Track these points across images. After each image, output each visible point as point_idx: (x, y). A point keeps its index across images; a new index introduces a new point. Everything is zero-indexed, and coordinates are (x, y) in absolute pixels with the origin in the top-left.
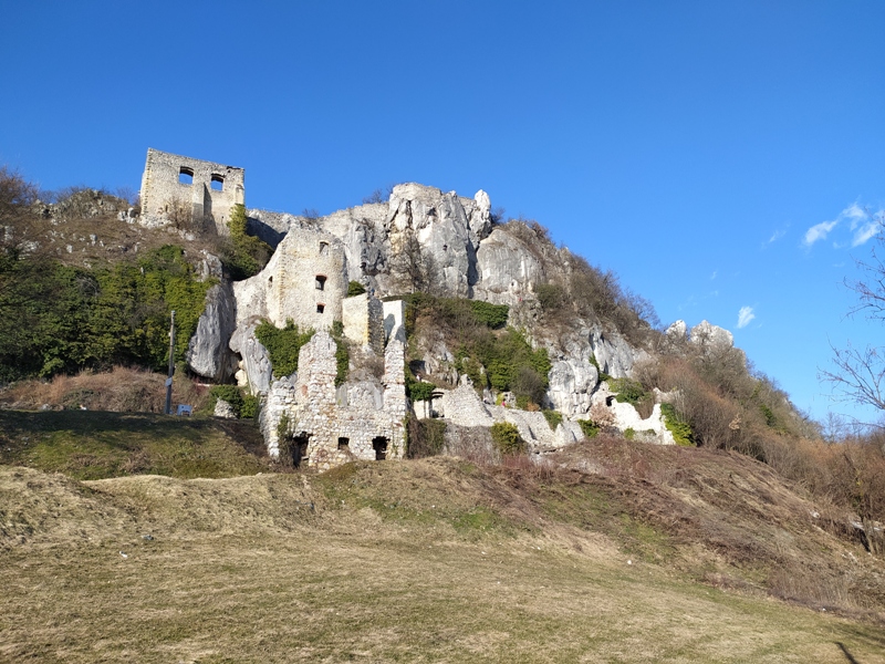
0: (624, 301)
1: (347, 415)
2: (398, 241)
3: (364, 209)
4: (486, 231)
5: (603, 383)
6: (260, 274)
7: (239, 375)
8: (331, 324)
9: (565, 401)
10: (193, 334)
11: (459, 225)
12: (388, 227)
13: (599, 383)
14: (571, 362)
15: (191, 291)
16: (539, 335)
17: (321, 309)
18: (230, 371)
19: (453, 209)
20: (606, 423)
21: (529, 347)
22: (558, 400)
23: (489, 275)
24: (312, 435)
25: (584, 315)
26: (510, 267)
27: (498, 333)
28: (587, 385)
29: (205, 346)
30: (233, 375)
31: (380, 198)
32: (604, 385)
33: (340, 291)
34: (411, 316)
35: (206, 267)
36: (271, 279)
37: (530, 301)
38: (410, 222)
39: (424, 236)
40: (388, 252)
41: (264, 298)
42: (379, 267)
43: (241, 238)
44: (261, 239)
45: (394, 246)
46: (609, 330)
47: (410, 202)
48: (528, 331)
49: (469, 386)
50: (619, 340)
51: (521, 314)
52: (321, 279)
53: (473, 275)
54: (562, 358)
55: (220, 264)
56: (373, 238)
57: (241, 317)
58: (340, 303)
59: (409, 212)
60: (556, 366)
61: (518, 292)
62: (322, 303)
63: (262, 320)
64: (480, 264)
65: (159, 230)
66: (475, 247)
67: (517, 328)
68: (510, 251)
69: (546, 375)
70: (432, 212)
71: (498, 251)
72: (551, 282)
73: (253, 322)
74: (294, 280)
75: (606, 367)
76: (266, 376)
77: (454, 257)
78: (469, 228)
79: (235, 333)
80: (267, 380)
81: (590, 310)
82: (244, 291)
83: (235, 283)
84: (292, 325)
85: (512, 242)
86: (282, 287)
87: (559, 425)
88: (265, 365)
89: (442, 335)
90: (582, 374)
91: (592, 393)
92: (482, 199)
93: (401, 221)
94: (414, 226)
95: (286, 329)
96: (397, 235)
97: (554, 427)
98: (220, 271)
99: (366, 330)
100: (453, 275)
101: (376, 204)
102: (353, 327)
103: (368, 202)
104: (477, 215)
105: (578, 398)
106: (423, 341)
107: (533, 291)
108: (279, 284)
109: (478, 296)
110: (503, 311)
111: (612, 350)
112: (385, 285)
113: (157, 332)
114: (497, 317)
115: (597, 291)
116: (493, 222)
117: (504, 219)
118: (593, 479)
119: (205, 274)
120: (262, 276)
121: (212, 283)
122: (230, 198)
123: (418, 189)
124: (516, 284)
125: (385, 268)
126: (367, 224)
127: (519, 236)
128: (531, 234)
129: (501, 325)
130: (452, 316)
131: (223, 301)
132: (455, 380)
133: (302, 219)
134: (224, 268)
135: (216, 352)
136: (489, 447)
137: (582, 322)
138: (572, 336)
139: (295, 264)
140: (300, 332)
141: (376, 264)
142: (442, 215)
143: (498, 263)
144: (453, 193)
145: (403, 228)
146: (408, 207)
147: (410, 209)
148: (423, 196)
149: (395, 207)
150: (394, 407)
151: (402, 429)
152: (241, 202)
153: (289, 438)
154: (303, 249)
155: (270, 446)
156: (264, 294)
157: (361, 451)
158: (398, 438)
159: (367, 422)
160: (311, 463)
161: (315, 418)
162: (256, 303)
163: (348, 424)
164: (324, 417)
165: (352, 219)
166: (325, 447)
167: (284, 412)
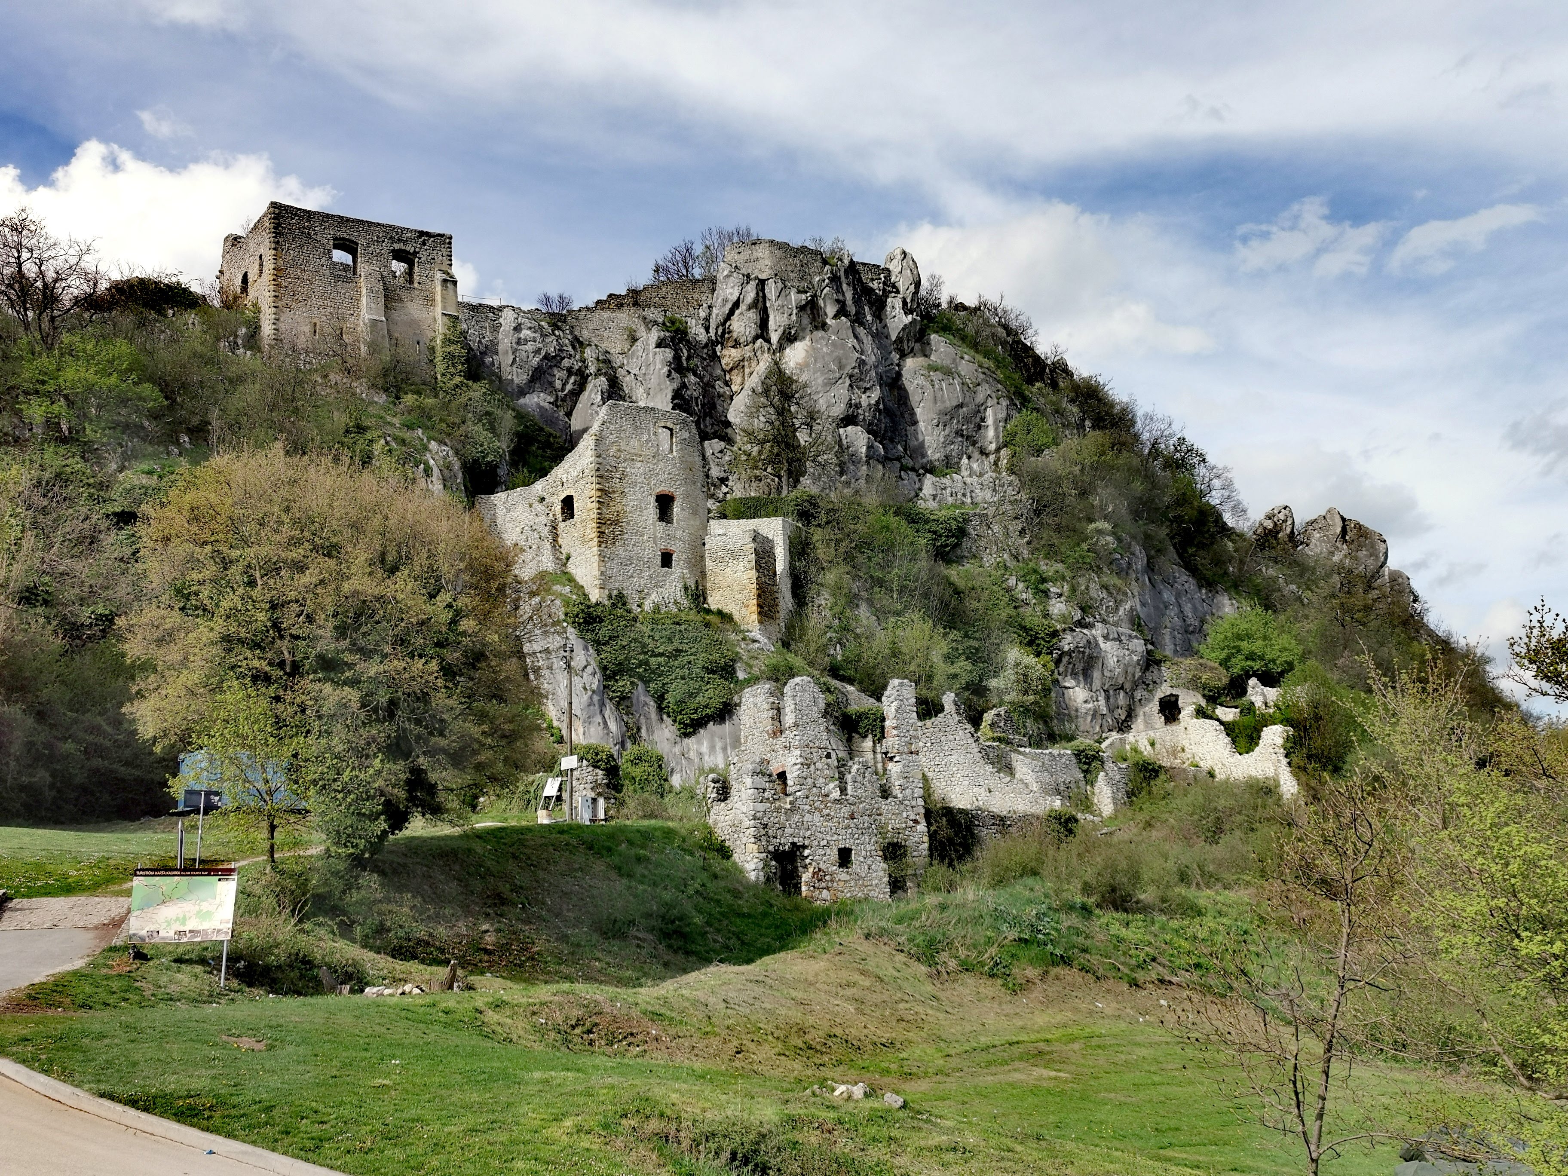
2: (739, 365)
4: (911, 339)
5: (1154, 669)
9: (1082, 710)
11: (861, 331)
12: (716, 334)
13: (1147, 669)
14: (1097, 631)
17: (667, 559)
21: (1014, 599)
22: (1072, 706)
23: (922, 436)
26: (966, 421)
27: (956, 573)
28: (1126, 673)
32: (1156, 673)
36: (569, 501)
38: (763, 326)
39: (794, 359)
40: (719, 388)
43: (458, 388)
47: (763, 282)
50: (1178, 572)
52: (665, 501)
54: (1080, 623)
56: (688, 360)
60: (1070, 640)
62: (669, 547)
67: (986, 559)
68: (964, 387)
70: (810, 306)
73: (549, 590)
74: (619, 508)
76: (596, 699)
77: (858, 405)
78: (878, 335)
80: (596, 708)
81: (1123, 512)
82: (504, 517)
84: (621, 597)
85: (966, 365)
88: (592, 678)
90: (1117, 656)
91: (1133, 689)
92: (902, 267)
93: (744, 325)
94: (773, 335)
95: (610, 604)
96: (735, 353)
99: (753, 601)
100: (857, 444)
102: (725, 592)
104: (895, 303)
105: (1107, 700)
107: (1013, 470)
108: (594, 514)
110: (959, 523)
114: (951, 538)
120: (546, 490)
122: (429, 300)
123: (778, 253)
124: (975, 457)
126: (676, 329)
133: (538, 315)
142: (829, 311)
145: (749, 339)
146: (761, 294)
147: (764, 297)
148: (790, 268)
149: (732, 294)
150: (908, 793)
151: (921, 829)
152: (453, 310)
153: (774, 853)
154: (631, 443)
155: (749, 867)
156: (553, 528)
157: (870, 867)
158: (916, 842)
159: (874, 821)
160: (805, 890)
161: (805, 819)
162: (539, 544)
163: (848, 827)
164: (816, 817)
165: (644, 318)
166: (822, 865)
167: (765, 813)
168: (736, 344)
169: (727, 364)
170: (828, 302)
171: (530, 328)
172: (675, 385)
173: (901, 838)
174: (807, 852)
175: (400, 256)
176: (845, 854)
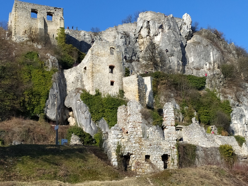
1: (148, 143)
2: (143, 43)
3: (123, 26)
4: (189, 36)
6: (79, 66)
7: (70, 119)
8: (118, 91)
10: (47, 99)
11: (175, 33)
12: (137, 36)
14: (243, 108)
15: (44, 76)
16: (224, 93)
17: (112, 83)
18: (65, 117)
19: (172, 24)
21: (219, 100)
23: (193, 60)
25: (247, 81)
26: (205, 55)
27: (202, 92)
29: (53, 104)
30: (67, 119)
31: (132, 20)
33: (121, 73)
34: (155, 85)
35: (50, 63)
36: (85, 68)
37: (218, 74)
38: (149, 33)
39: (157, 39)
40: (138, 49)
41: (82, 78)
42: (134, 58)
43: (64, 46)
44: (74, 46)
45: (142, 47)
47: (149, 22)
48: (217, 91)
49: (197, 124)
51: (213, 82)
52: (112, 67)
53: (184, 60)
54: (238, 105)
55: (57, 61)
56: (129, 42)
57: (70, 88)
58: (122, 80)
59: (148, 27)
60: (235, 110)
61: (210, 69)
62: (113, 80)
63: (82, 90)
64: (188, 54)
65: (23, 43)
66: (184, 45)
67: (211, 89)
68: (204, 46)
69: (229, 115)
70: (161, 27)
71: (198, 47)
72: (228, 63)
73: (78, 92)
74: (98, 69)
76: (88, 120)
77: (174, 51)
78: (180, 35)
79: (67, 97)
80: (89, 123)
82: (70, 75)
83: (65, 70)
84: (99, 93)
85: (205, 42)
86: (93, 72)
87: (244, 143)
88: (87, 114)
89: (172, 95)
92: (187, 18)
93: (144, 33)
94: (152, 35)
95: (96, 95)
96: (142, 40)
98: (57, 65)
99: (137, 94)
100: (174, 61)
101: (130, 23)
102: (130, 93)
103: (125, 23)
104: (185, 27)
106: (162, 98)
107: (218, 68)
108: (91, 71)
109: (188, 72)
110: (203, 80)
112: (137, 67)
113: (30, 98)
114: (200, 83)
116: (194, 30)
117: (198, 29)
119: (50, 66)
120: (80, 67)
121: (54, 71)
122: (57, 24)
123: (153, 14)
124: (208, 65)
125: (137, 58)
126: (126, 34)
127: (207, 37)
128: (214, 36)
129: (202, 88)
130: (177, 84)
131: (60, 81)
132: (181, 119)
133: (91, 33)
134: (59, 63)
135: (59, 108)
137: (247, 85)
138: (243, 93)
139: (98, 60)
140: (103, 96)
141: (132, 56)
142: (166, 28)
143: (198, 53)
144: (171, 16)
145: (146, 36)
146: (148, 25)
147: (149, 25)
148: (156, 18)
149: (140, 25)
150: (171, 138)
151: (176, 150)
152: (62, 26)
153: (122, 156)
154: (102, 51)
155: (113, 160)
156: (82, 76)
157: (157, 162)
158: (174, 154)
159: (158, 147)
160: (133, 169)
161: (133, 145)
162: (78, 81)
163: (149, 148)
164: (137, 145)
165: (118, 32)
166: (139, 161)
167: (118, 142)
168: (142, 38)
169: (140, 43)
170: (166, 26)
171: (88, 35)
172: (125, 47)
173: (168, 153)
174: (133, 156)
175: (50, 14)
176: (147, 157)
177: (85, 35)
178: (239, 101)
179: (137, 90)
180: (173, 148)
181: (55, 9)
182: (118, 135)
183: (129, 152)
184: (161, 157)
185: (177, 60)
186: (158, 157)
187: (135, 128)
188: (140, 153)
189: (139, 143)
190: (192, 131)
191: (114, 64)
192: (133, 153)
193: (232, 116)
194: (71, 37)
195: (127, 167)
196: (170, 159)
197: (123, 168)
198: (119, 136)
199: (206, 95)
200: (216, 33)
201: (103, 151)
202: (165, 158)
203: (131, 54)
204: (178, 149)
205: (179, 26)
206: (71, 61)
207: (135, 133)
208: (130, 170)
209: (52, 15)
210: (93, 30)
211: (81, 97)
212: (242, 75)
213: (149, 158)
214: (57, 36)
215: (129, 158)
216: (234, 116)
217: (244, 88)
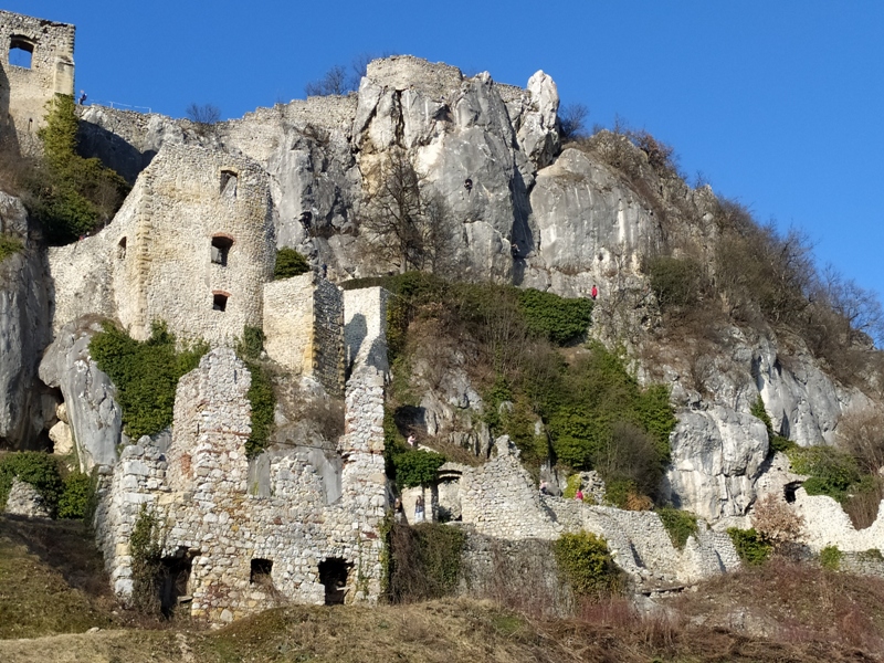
0: (821, 293)
1: (268, 514)
2: (376, 170)
3: (309, 105)
4: (549, 152)
5: (779, 455)
6: (102, 234)
7: (57, 431)
8: (240, 333)
9: (701, 493)
11: (496, 140)
12: (355, 142)
13: (770, 456)
14: (715, 414)
16: (653, 360)
17: (220, 302)
18: (39, 424)
19: (484, 107)
20: (784, 535)
21: (632, 382)
22: (690, 488)
23: (553, 238)
24: (198, 553)
25: (742, 319)
26: (597, 223)
27: (572, 354)
28: (748, 458)
30: (46, 432)
31: (341, 84)
32: (780, 460)
33: (258, 267)
34: (398, 319)
36: (123, 243)
37: (636, 291)
38: (399, 133)
39: (426, 160)
40: (356, 191)
41: (109, 280)
42: (337, 220)
43: (65, 162)
44: (106, 162)
45: (367, 179)
46: (792, 350)
47: (399, 93)
48: (630, 349)
49: (512, 459)
50: (812, 370)
51: (617, 316)
52: (222, 244)
53: (522, 236)
55: (23, 213)
56: (326, 164)
57: (62, 316)
58: (258, 292)
59: (397, 114)
60: (686, 421)
61: (612, 273)
62: (223, 290)
63: (104, 323)
64: (537, 216)
66: (527, 182)
67: (608, 345)
68: (597, 191)
69: (665, 438)
70: (444, 114)
71: (573, 192)
72: (677, 253)
73: (86, 328)
74: (168, 246)
75: (785, 423)
76: (111, 434)
77: (485, 202)
78: (515, 145)
79: (50, 349)
80: (111, 444)
81: (753, 309)
82: (69, 268)
83: (53, 249)
84: (164, 335)
85: (601, 174)
86: (145, 258)
87: (690, 539)
88: (109, 412)
89: (459, 357)
90: (736, 440)
91: (758, 476)
92: (541, 87)
93: (381, 132)
94: (408, 141)
95: (152, 342)
96: (372, 159)
97: (679, 543)
98: (23, 226)
99: (309, 346)
100: (483, 238)
101: (333, 97)
102: (285, 339)
103: (318, 93)
104: (532, 120)
105: (728, 485)
106: (421, 367)
107: (642, 270)
108: (139, 251)
109: (532, 280)
110: (579, 312)
111: (797, 391)
112: (347, 256)
114: (570, 321)
115: (767, 273)
116: (564, 133)
117: (586, 128)
118: (757, 649)
120: (107, 237)
121: (8, 249)
122: (46, 82)
123: (416, 67)
124: (607, 257)
125: (349, 223)
126: (315, 135)
127: (614, 161)
128: (638, 159)
129: (576, 337)
130: (480, 319)
131: (28, 285)
132: (484, 447)
133: (186, 124)
134: (32, 220)
136: (550, 580)
137: (737, 333)
138: (718, 361)
139: (170, 214)
140: (179, 349)
141: (330, 216)
142: (462, 120)
143: (573, 215)
144: (485, 76)
145: (386, 145)
146: (397, 104)
147: (400, 106)
148: (426, 81)
149: (369, 104)
150: (363, 499)
151: (378, 544)
152: (67, 91)
153: (155, 558)
154: (188, 183)
155: (116, 573)
156: (109, 273)
157: (297, 586)
158: (370, 561)
159: (310, 528)
160: (195, 609)
161: (206, 519)
162: (94, 290)
163: (270, 533)
164: (223, 518)
165: (284, 125)
166: (224, 579)
167: (144, 506)
168: (374, 151)
169: (366, 169)
170: (463, 112)
171: (174, 132)
172: (307, 181)
173: (348, 553)
174: (203, 559)
175: (21, 44)
176: (261, 567)
177: (161, 131)
178: (701, 389)
179: (311, 329)
180: (371, 535)
181: (42, 25)
182: (147, 477)
183: (188, 544)
184: (316, 570)
185: (491, 234)
186: (305, 569)
187: (219, 454)
188: (232, 550)
189: (230, 511)
190: (495, 484)
191: (233, 233)
192: (204, 548)
193: (676, 441)
194: (109, 134)
195: (174, 602)
196: (353, 576)
197: (155, 604)
198: (151, 483)
199: (584, 364)
200: (648, 146)
201: (92, 538)
202: (333, 572)
203: (326, 206)
204: (388, 539)
205: (512, 115)
206: (85, 218)
207: (217, 473)
208: (187, 614)
209: (30, 49)
210: (193, 113)
211: (91, 346)
212: (723, 297)
213: (268, 571)
214: (45, 125)
215: (188, 567)
216: (682, 441)
217: (726, 346)
